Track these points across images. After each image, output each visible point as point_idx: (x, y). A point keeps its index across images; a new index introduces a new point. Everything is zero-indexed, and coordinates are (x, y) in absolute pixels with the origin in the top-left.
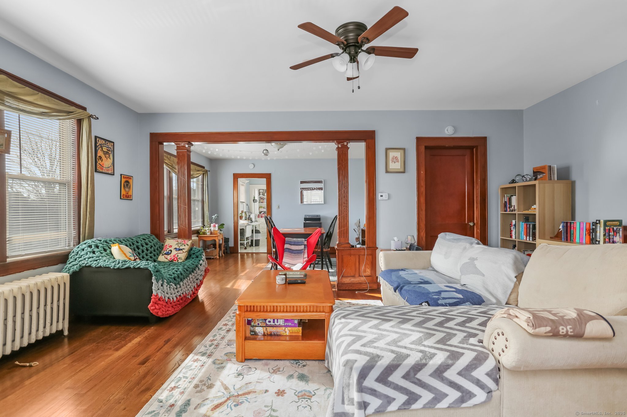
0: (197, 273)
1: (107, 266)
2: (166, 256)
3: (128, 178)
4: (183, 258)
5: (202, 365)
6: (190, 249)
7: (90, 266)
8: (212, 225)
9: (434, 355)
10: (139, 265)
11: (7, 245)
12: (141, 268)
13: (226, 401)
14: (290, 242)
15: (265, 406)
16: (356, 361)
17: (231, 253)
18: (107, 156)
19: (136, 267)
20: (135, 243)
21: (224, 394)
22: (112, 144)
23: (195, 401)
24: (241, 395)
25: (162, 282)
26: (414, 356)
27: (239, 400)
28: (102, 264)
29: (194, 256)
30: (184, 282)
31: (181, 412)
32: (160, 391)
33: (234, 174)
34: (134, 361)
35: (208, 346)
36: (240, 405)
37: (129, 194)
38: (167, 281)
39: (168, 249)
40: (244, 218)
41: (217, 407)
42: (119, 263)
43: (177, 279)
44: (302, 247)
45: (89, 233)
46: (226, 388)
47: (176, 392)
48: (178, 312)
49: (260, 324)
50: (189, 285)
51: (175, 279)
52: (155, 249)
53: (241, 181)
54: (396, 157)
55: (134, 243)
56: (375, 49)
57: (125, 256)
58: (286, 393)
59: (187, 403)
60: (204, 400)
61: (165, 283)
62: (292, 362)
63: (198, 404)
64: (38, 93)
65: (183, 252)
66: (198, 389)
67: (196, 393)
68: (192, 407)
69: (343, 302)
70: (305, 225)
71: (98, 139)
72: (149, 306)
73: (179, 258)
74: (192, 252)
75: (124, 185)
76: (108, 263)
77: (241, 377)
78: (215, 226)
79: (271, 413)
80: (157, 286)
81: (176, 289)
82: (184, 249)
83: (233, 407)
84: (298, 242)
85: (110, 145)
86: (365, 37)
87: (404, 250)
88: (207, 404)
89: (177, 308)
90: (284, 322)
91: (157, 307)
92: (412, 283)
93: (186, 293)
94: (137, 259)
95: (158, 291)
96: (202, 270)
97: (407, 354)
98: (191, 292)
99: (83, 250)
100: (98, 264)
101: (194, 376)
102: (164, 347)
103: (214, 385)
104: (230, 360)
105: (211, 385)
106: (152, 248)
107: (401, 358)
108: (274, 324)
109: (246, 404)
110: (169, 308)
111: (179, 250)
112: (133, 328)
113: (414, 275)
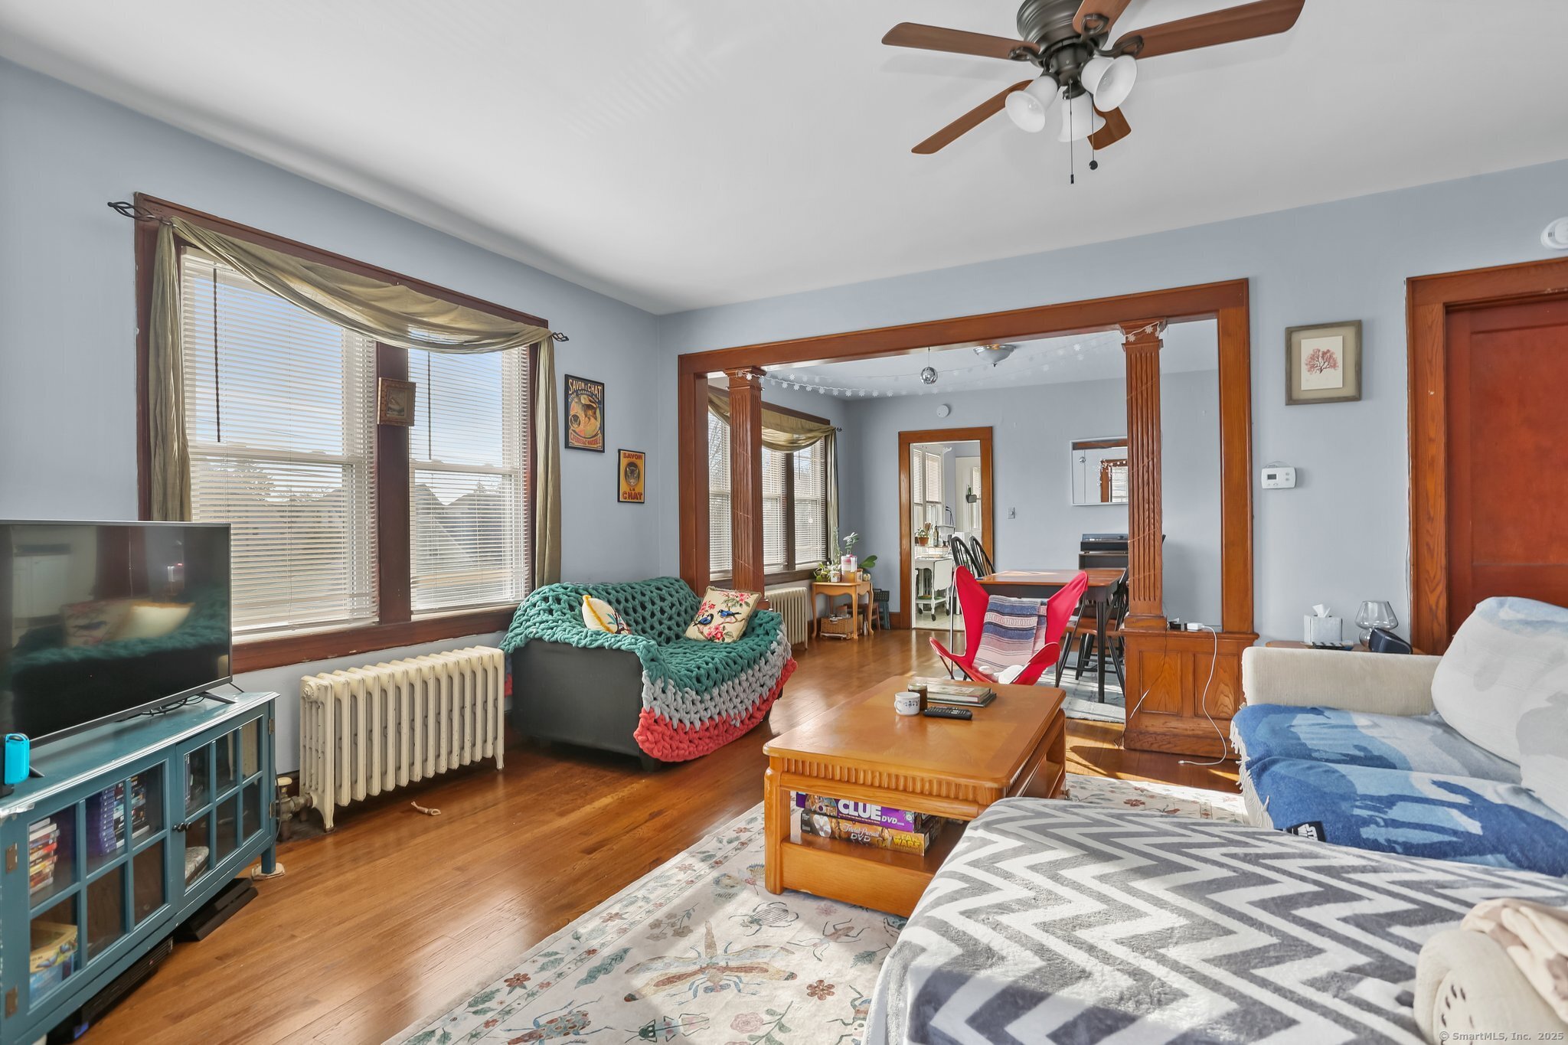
0: (762, 670)
1: (567, 641)
2: (701, 627)
3: (633, 456)
4: (736, 634)
5: (692, 881)
6: (751, 613)
7: (540, 639)
8: (843, 558)
9: (1179, 995)
10: (620, 643)
11: (412, 590)
12: (623, 650)
13: (695, 973)
14: (1001, 605)
15: (770, 1012)
16: (923, 950)
17: (893, 628)
18: (590, 412)
19: (614, 647)
20: (639, 596)
21: (700, 956)
22: (600, 388)
23: (636, 956)
24: (731, 969)
25: (663, 685)
26: (1103, 981)
27: (721, 980)
28: (559, 635)
29: (760, 631)
30: (722, 688)
31: (599, 971)
32: (586, 916)
33: (900, 434)
34: (578, 843)
35: (725, 842)
36: (717, 991)
37: (637, 491)
38: (675, 681)
39: (707, 611)
40: (931, 542)
41: (671, 980)
42: (586, 637)
43: (703, 682)
44: (1032, 622)
45: (550, 571)
46: (711, 945)
47: (614, 926)
48: (706, 756)
49: (824, 808)
50: (737, 696)
51: (699, 680)
52: (680, 610)
53: (916, 449)
54: (1324, 354)
55: (635, 595)
56: (1143, 36)
57: (599, 623)
58: (833, 993)
59: (619, 957)
60: (655, 959)
61: (670, 687)
62: (891, 920)
63: (638, 965)
64: (457, 308)
65: (736, 619)
66: (656, 931)
67: (648, 938)
68: (625, 965)
69: (1124, 786)
70: (1085, 563)
71: (570, 380)
72: (635, 733)
73: (726, 634)
74: (757, 621)
75: (626, 471)
76: (569, 636)
77: (755, 927)
78: (849, 561)
79: (771, 1033)
80: (652, 691)
81: (701, 702)
82: (738, 613)
83: (701, 991)
84: (1022, 608)
85: (595, 390)
86: (1091, 11)
87: (1349, 649)
88: (654, 967)
89: (704, 744)
90: (879, 813)
91: (650, 737)
92: (1314, 755)
93: (728, 715)
94: (623, 629)
95: (655, 702)
96: (775, 666)
97: (1083, 971)
98: (744, 714)
99: (534, 605)
100: (553, 636)
101: (662, 901)
102: (643, 827)
103: (691, 931)
104: (754, 884)
105: (685, 930)
106: (674, 609)
107: (1057, 977)
108: (856, 814)
109: (729, 995)
110: (681, 742)
111: (729, 614)
112: (610, 775)
113: (1345, 730)
